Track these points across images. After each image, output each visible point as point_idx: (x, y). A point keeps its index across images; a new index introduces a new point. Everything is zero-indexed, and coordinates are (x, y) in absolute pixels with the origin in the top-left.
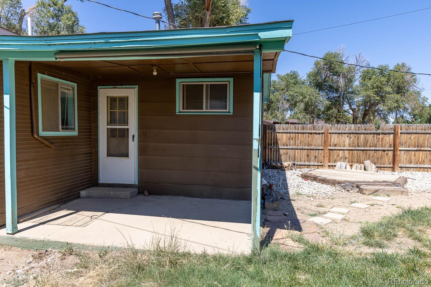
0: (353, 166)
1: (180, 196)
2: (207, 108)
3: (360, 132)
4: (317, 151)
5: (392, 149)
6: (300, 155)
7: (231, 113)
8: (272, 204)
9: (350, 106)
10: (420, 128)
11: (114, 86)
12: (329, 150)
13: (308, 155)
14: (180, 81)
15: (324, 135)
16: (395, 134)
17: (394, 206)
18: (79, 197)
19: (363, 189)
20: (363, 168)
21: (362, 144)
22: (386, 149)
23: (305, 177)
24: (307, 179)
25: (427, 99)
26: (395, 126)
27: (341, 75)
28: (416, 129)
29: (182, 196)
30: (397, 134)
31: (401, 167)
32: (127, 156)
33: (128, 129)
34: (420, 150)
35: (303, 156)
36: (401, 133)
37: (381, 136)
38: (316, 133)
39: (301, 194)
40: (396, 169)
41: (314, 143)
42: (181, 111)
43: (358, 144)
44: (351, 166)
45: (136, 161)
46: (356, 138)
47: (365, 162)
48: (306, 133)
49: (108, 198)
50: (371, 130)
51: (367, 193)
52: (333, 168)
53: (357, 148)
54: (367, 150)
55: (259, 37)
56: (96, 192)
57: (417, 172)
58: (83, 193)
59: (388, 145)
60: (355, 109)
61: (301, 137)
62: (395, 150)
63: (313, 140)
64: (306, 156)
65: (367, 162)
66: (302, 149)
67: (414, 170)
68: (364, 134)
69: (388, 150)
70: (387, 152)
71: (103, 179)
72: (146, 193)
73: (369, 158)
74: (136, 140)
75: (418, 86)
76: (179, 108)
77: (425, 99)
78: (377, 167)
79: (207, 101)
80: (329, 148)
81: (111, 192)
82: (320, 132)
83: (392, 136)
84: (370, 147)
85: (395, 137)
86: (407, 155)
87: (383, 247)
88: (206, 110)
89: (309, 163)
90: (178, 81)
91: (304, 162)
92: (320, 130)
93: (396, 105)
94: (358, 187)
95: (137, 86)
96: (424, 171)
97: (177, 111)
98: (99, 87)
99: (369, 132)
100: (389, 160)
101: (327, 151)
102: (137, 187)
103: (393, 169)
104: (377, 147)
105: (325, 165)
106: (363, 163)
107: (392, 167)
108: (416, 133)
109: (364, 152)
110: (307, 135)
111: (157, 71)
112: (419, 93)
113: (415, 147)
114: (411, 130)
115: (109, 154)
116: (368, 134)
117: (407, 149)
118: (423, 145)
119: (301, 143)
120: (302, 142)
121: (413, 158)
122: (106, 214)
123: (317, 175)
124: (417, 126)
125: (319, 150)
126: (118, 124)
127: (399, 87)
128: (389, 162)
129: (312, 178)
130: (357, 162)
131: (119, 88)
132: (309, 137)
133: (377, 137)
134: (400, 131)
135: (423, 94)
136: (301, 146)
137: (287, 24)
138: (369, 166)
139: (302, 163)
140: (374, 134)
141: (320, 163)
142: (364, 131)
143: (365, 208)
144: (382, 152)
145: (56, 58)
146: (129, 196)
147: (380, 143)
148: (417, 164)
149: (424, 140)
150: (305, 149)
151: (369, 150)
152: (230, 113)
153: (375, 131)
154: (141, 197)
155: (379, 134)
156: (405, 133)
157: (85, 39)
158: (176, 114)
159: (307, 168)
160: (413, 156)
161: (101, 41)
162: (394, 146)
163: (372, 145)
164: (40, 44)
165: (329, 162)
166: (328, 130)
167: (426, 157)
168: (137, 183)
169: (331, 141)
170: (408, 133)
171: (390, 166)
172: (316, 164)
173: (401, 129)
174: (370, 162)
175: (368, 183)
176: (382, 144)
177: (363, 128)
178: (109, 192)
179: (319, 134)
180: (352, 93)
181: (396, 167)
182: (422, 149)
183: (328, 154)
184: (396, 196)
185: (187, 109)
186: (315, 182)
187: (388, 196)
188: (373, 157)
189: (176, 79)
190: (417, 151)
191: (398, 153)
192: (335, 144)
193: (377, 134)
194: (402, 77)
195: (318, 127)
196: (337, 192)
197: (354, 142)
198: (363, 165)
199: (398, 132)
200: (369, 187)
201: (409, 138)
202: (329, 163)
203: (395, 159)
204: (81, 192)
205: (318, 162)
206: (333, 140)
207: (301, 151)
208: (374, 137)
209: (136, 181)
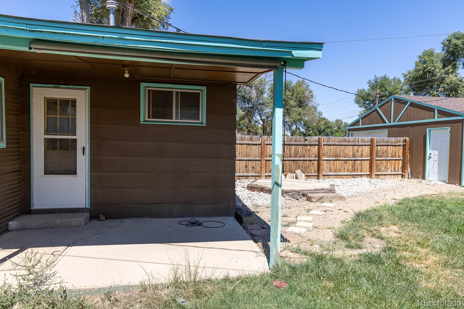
0: (287, 175)
1: (146, 217)
2: (177, 118)
3: (291, 143)
4: (254, 161)
5: (317, 159)
6: (239, 166)
7: (204, 124)
8: (249, 218)
9: (261, 117)
10: (337, 140)
11: (55, 85)
12: (266, 160)
13: (246, 166)
14: (145, 86)
15: (260, 146)
16: (320, 145)
17: (341, 211)
18: (7, 230)
19: (311, 197)
20: (295, 177)
21: (293, 154)
22: (312, 159)
23: (251, 188)
24: (254, 190)
25: (322, 113)
26: (319, 139)
27: (253, 86)
28: (335, 142)
29: (147, 217)
30: (321, 145)
31: (324, 175)
32: (74, 172)
33: (76, 140)
34: (337, 160)
35: (242, 167)
36: (324, 145)
37: (308, 147)
38: (254, 144)
39: (259, 206)
40: (320, 177)
41: (252, 154)
42: (146, 120)
43: (290, 155)
44: (286, 175)
45: (87, 179)
46: (288, 149)
47: (296, 171)
48: (244, 144)
49: (53, 228)
50: (300, 142)
51: (314, 201)
52: (269, 178)
53: (289, 159)
54: (297, 160)
55: (292, 55)
56: (34, 221)
57: (336, 179)
58: (13, 224)
59: (314, 156)
60: (265, 120)
61: (240, 148)
62: (319, 160)
63: (251, 151)
64: (244, 167)
65: (298, 171)
66: (241, 160)
67: (333, 178)
68: (295, 145)
69: (314, 160)
70: (313, 162)
71: (37, 203)
72: (102, 217)
73: (299, 168)
74: (87, 153)
75: (315, 101)
76: (144, 116)
77: (320, 114)
78: (306, 176)
79: (177, 108)
80: (266, 159)
81: (58, 220)
82: (257, 143)
83: (317, 147)
84: (300, 157)
85: (319, 148)
86: (328, 165)
87: (362, 248)
88: (176, 120)
89: (247, 174)
90: (143, 85)
91: (243, 173)
92: (257, 141)
93: (299, 117)
94: (304, 195)
95: (89, 88)
96: (340, 178)
97: (142, 119)
98: (31, 85)
99: (299, 143)
100: (315, 169)
101: (264, 162)
102: (89, 211)
103: (318, 177)
104: (305, 158)
105: (262, 175)
106: (294, 173)
107: (317, 176)
108: (334, 145)
109: (295, 162)
110: (245, 146)
111: (129, 73)
112: (315, 108)
113: (333, 157)
114: (331, 142)
115: (47, 172)
116: (297, 145)
117: (328, 159)
118: (339, 155)
119: (239, 154)
120: (241, 153)
121: (332, 166)
122: (69, 247)
123: (264, 186)
124: (335, 139)
125: (256, 160)
126: (59, 133)
127: (300, 101)
128: (315, 171)
129: (259, 189)
130: (290, 172)
131: (63, 88)
132: (247, 148)
133: (305, 148)
134: (323, 143)
135: (319, 109)
136: (239, 157)
137: (318, 46)
138: (300, 175)
139: (241, 174)
140: (303, 145)
141: (258, 173)
142: (294, 143)
143: (322, 215)
144: (309, 162)
145: (30, 48)
146: (83, 223)
147: (308, 153)
148: (335, 172)
149: (340, 150)
150: (243, 160)
151: (299, 160)
152: (202, 124)
153: (303, 143)
154: (96, 223)
155: (306, 145)
156: (326, 145)
157: (90, 30)
158: (141, 123)
159: (246, 178)
160: (332, 165)
161: (113, 36)
162: (319, 156)
163: (301, 155)
164: (16, 28)
165: (266, 172)
166: (264, 142)
167: (342, 166)
168: (88, 206)
169: (267, 152)
170: (329, 145)
171: (315, 175)
172: (254, 174)
173: (324, 142)
174: (300, 171)
175: (312, 191)
176: (309, 155)
177: (294, 140)
178: (54, 220)
179: (256, 145)
180: (263, 104)
181: (321, 176)
182: (339, 158)
183: (265, 165)
184: (337, 202)
185: (152, 118)
186: (262, 192)
187: (331, 202)
188: (302, 167)
189: (141, 83)
190: (335, 160)
191: (322, 162)
192: (271, 155)
193: (305, 145)
194: (303, 93)
195: (255, 139)
196: (289, 201)
197: (287, 153)
198: (295, 175)
199: (321, 144)
200: (315, 195)
201: (329, 149)
202: (265, 174)
203: (319, 168)
204: (10, 223)
205: (256, 173)
206: (268, 151)
207: (239, 162)
208: (302, 148)
209: (87, 204)
